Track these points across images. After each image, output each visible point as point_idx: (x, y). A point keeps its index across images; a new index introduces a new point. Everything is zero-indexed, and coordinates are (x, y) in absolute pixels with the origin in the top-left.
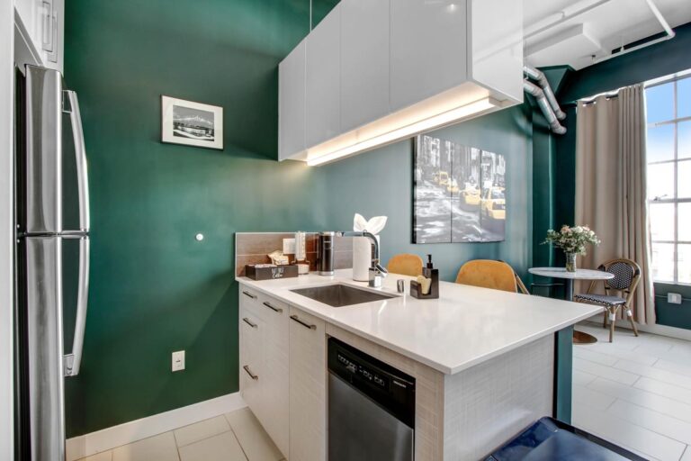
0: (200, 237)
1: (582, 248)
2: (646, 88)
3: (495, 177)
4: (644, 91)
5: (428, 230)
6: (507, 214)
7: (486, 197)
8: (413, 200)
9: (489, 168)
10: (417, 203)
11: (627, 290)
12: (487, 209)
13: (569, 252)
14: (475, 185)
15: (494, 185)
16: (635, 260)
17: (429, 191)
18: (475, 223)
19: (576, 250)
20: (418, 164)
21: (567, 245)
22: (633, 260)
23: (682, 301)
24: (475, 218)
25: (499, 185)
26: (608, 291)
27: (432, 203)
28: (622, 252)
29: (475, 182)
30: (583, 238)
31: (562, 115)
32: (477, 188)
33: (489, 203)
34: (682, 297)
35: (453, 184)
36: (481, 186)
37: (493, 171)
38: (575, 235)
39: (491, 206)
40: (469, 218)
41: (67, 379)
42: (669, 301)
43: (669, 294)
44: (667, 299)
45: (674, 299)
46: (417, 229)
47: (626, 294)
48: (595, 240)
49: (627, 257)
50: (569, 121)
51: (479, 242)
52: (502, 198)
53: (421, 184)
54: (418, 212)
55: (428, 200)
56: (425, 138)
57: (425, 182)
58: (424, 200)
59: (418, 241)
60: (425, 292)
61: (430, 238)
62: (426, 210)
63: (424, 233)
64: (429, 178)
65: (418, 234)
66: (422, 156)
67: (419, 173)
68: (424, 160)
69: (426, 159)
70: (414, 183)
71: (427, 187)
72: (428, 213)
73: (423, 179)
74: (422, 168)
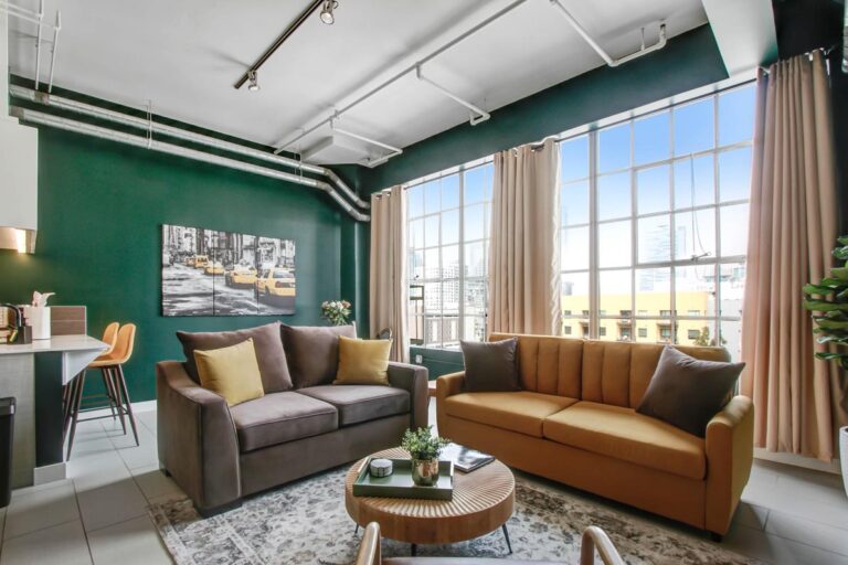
3: (279, 259)
5: (178, 305)
6: (298, 291)
7: (266, 276)
8: (161, 280)
9: (270, 252)
10: (164, 283)
12: (267, 288)
14: (249, 267)
15: (277, 266)
17: (180, 272)
18: (250, 299)
20: (164, 251)
24: (250, 294)
25: (285, 266)
27: (183, 283)
29: (248, 264)
32: (251, 269)
33: (270, 282)
34: (423, 358)
35: (218, 266)
36: (258, 267)
37: (277, 253)
39: (274, 285)
40: (239, 294)
43: (417, 356)
45: (419, 359)
46: (163, 304)
51: (255, 316)
52: (288, 278)
53: (168, 266)
54: (167, 290)
55: (180, 279)
56: (175, 227)
57: (176, 265)
58: (174, 279)
59: (165, 313)
60: (11, 340)
61: (183, 312)
62: (176, 288)
63: (174, 307)
64: (181, 261)
65: (165, 308)
66: (171, 243)
67: (166, 258)
68: (173, 246)
69: (177, 244)
70: (161, 266)
71: (178, 268)
72: (179, 290)
73: (172, 262)
74: (171, 252)
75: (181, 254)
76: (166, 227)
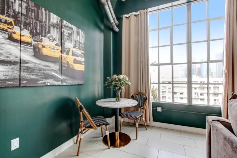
1: (123, 88)
2: (149, 12)
3: (76, 42)
4: (148, 13)
6: (86, 68)
7: (68, 54)
9: (70, 34)
11: (142, 107)
12: (67, 62)
13: (117, 90)
14: (55, 42)
15: (74, 47)
16: (145, 93)
18: (55, 71)
19: (120, 88)
21: (116, 86)
22: (144, 93)
23: (162, 110)
25: (79, 48)
26: (135, 108)
28: (140, 89)
29: (54, 40)
30: (123, 81)
31: (117, 22)
32: (57, 45)
33: (70, 59)
34: (162, 108)
36: (62, 44)
38: (120, 80)
39: (72, 61)
40: (47, 66)
42: (158, 111)
43: (158, 107)
44: (156, 110)
45: (159, 109)
47: (142, 110)
48: (129, 83)
49: (142, 91)
50: (120, 26)
51: (59, 85)
52: (81, 57)
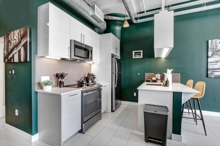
0: (139, 74)
5: (215, 73)
8: (207, 63)
10: (209, 64)
17: (216, 59)
20: (209, 51)
27: (218, 63)
41: (115, 87)
46: (209, 73)
53: (211, 57)
54: (210, 67)
55: (216, 62)
56: (214, 40)
57: (214, 56)
58: (214, 62)
59: (209, 77)
60: (164, 85)
61: (218, 76)
62: (214, 66)
63: (213, 74)
64: (217, 54)
65: (209, 74)
66: (212, 47)
67: (210, 53)
68: (213, 48)
69: (215, 47)
70: (208, 57)
71: (215, 57)
72: (216, 67)
73: (212, 55)
74: (212, 51)
75: (217, 51)
76: (210, 41)
